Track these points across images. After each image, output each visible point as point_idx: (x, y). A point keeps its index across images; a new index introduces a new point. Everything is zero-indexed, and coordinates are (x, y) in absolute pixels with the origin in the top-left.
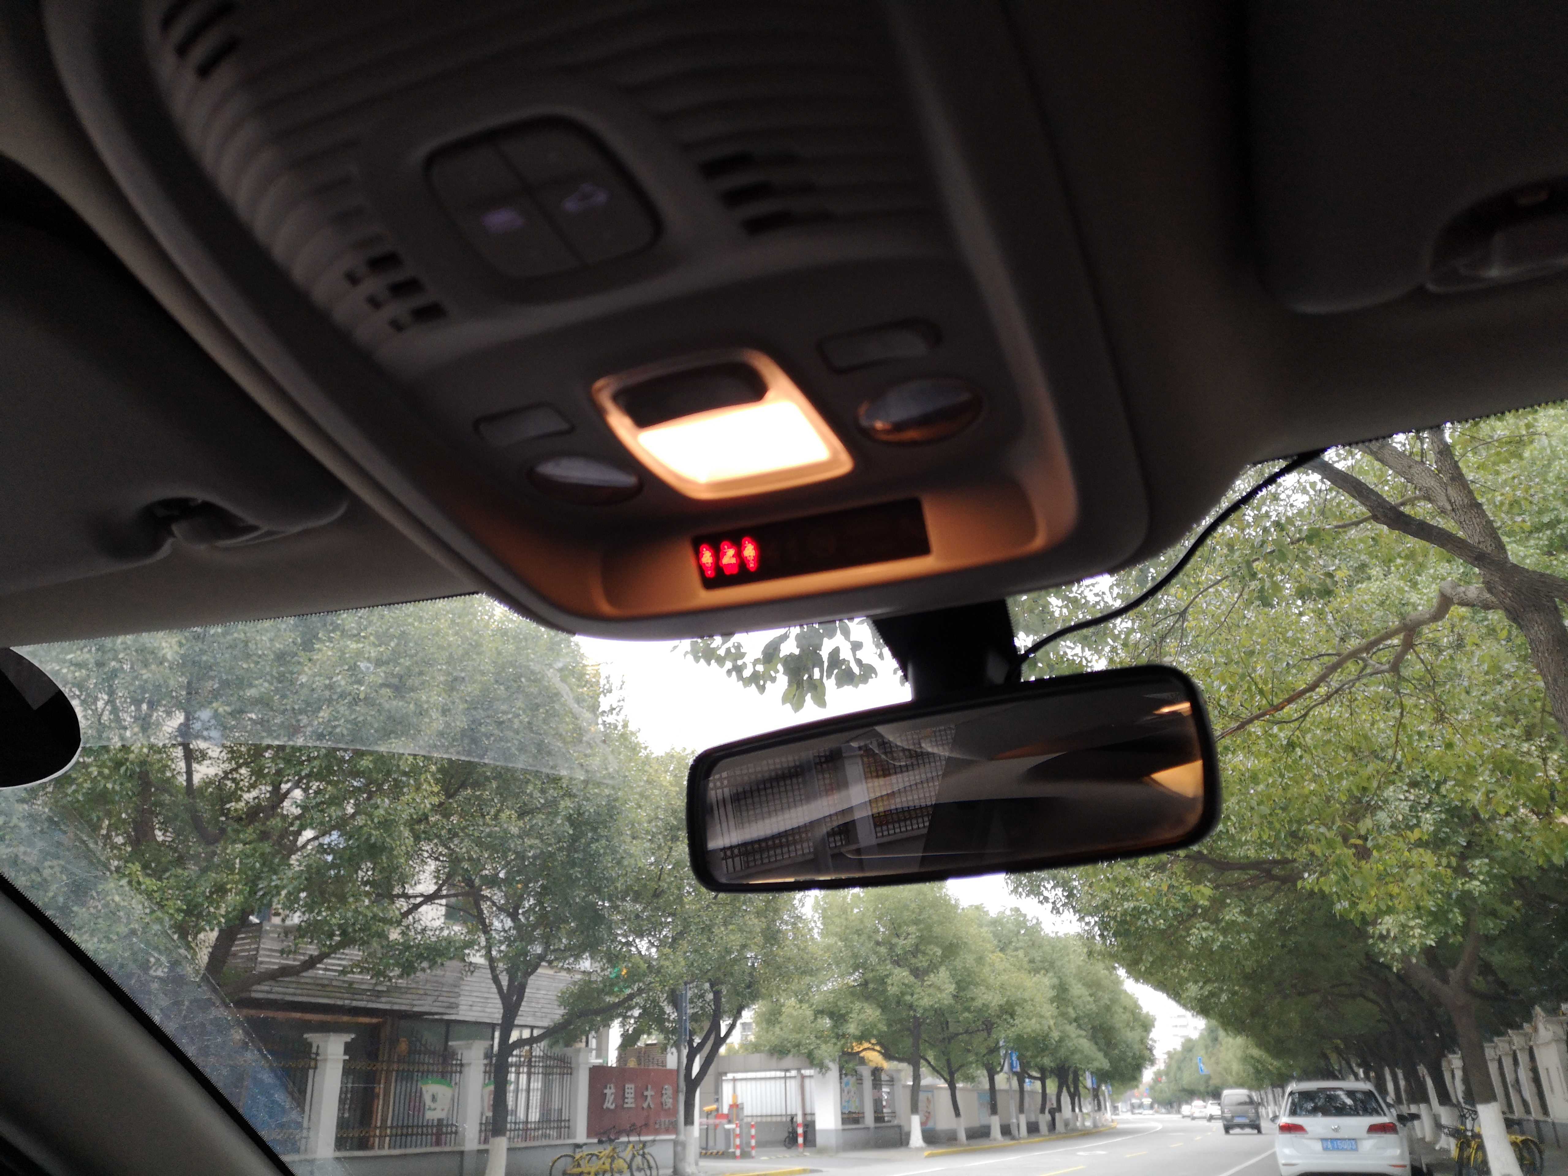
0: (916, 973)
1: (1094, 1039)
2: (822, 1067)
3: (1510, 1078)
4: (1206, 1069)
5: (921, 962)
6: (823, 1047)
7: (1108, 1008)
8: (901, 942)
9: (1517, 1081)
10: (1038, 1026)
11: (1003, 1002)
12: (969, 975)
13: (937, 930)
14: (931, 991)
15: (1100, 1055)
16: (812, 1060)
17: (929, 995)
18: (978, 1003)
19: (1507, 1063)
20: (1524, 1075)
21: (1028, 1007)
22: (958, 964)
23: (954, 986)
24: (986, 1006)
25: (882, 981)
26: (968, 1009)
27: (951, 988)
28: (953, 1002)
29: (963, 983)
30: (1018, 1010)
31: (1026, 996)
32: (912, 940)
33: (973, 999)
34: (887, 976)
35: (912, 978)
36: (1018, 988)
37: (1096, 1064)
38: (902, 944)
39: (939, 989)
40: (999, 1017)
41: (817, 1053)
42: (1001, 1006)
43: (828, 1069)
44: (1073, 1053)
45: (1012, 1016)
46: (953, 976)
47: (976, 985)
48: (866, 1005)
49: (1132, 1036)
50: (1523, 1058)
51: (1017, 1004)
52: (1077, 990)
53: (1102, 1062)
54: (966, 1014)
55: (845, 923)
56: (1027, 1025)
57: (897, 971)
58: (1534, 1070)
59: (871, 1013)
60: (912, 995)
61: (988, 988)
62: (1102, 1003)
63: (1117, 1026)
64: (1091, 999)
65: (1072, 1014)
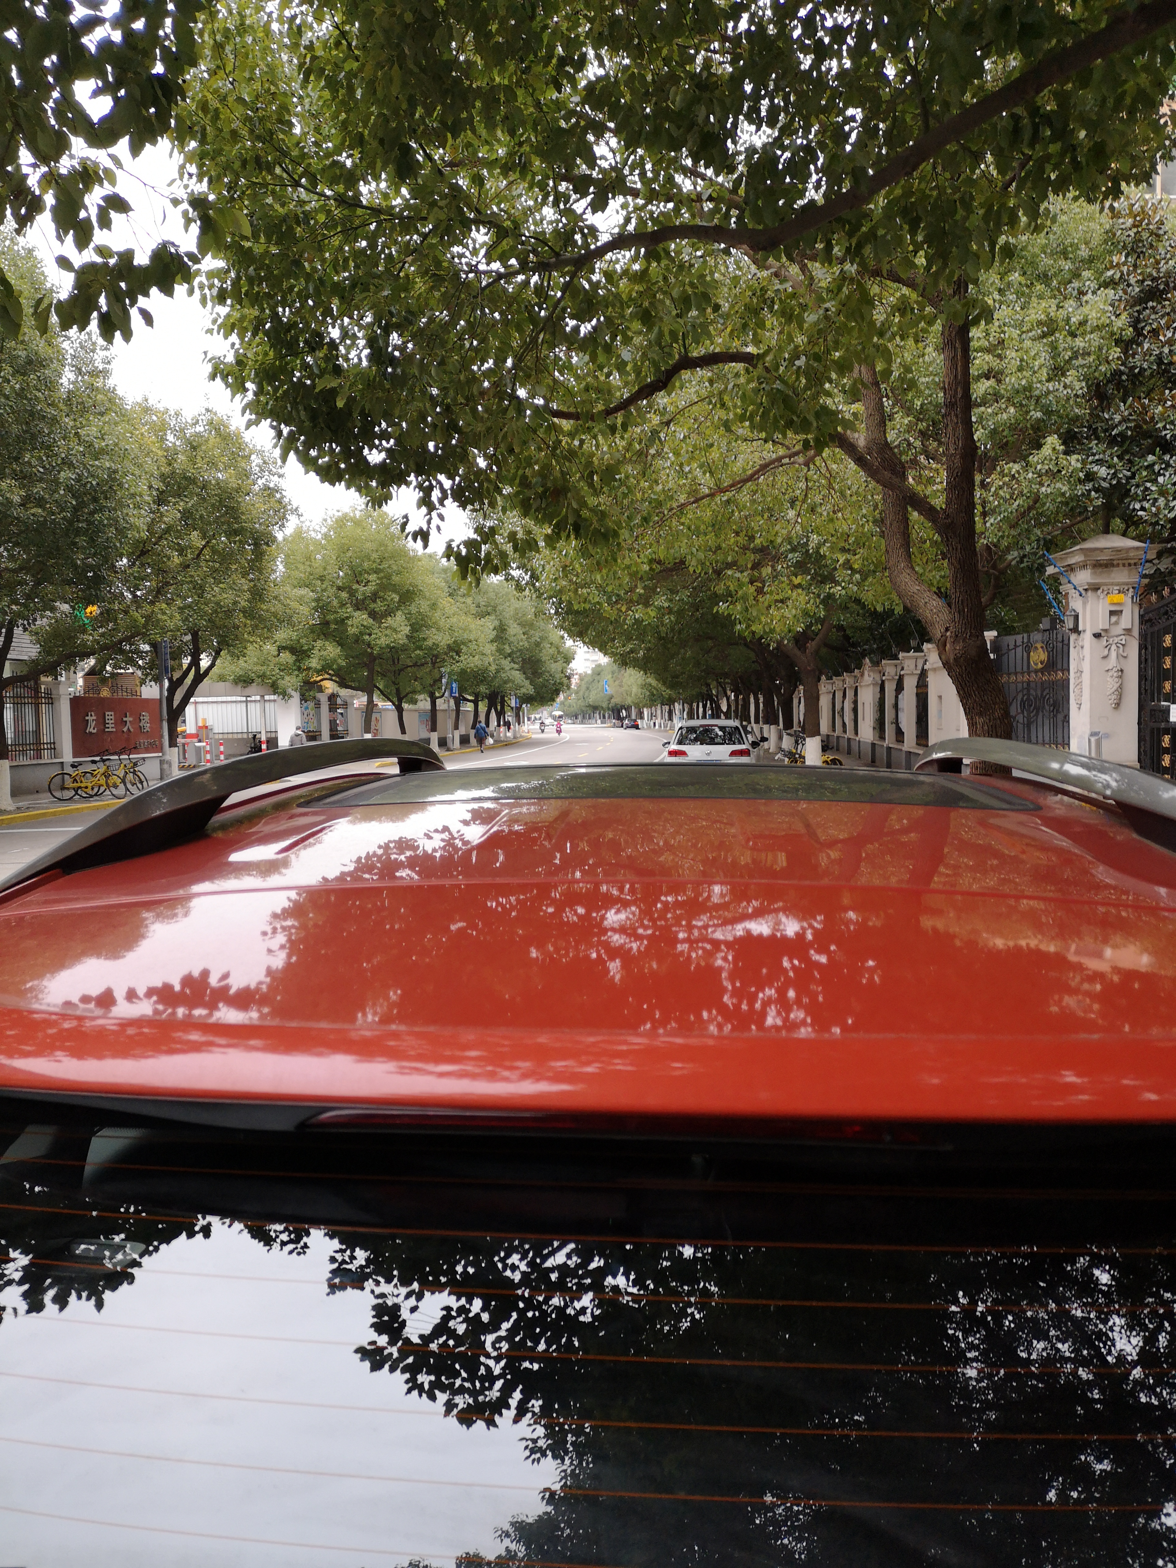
0: (373, 615)
1: (523, 670)
2: (285, 695)
3: (838, 707)
4: (610, 690)
5: (379, 606)
6: (287, 678)
7: (538, 644)
8: (362, 589)
9: (843, 708)
10: (480, 662)
11: (450, 642)
12: (422, 620)
13: (396, 579)
14: (388, 632)
15: (527, 683)
16: (274, 688)
17: (386, 635)
18: (429, 643)
19: (839, 696)
20: (848, 706)
21: (473, 646)
22: (413, 609)
23: (409, 628)
24: (436, 645)
25: (342, 622)
26: (420, 648)
27: (407, 630)
28: (406, 641)
29: (417, 626)
30: (464, 649)
31: (472, 637)
32: (371, 588)
33: (424, 639)
34: (347, 618)
35: (371, 621)
36: (465, 630)
37: (523, 690)
38: (362, 590)
39: (395, 630)
40: (446, 654)
41: (281, 683)
42: (449, 646)
43: (291, 696)
44: (506, 682)
45: (458, 653)
46: (408, 619)
47: (429, 627)
48: (327, 643)
49: (554, 667)
50: (850, 694)
51: (463, 643)
52: (514, 630)
53: (528, 689)
54: (418, 652)
55: (308, 570)
56: (470, 662)
57: (357, 614)
58: (855, 702)
59: (331, 650)
60: (370, 635)
61: (438, 629)
62: (533, 640)
63: (543, 659)
64: (524, 637)
65: (508, 650)
